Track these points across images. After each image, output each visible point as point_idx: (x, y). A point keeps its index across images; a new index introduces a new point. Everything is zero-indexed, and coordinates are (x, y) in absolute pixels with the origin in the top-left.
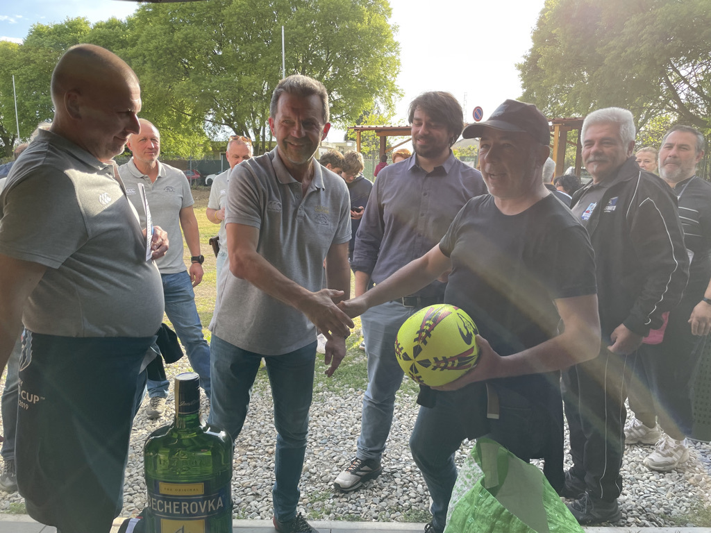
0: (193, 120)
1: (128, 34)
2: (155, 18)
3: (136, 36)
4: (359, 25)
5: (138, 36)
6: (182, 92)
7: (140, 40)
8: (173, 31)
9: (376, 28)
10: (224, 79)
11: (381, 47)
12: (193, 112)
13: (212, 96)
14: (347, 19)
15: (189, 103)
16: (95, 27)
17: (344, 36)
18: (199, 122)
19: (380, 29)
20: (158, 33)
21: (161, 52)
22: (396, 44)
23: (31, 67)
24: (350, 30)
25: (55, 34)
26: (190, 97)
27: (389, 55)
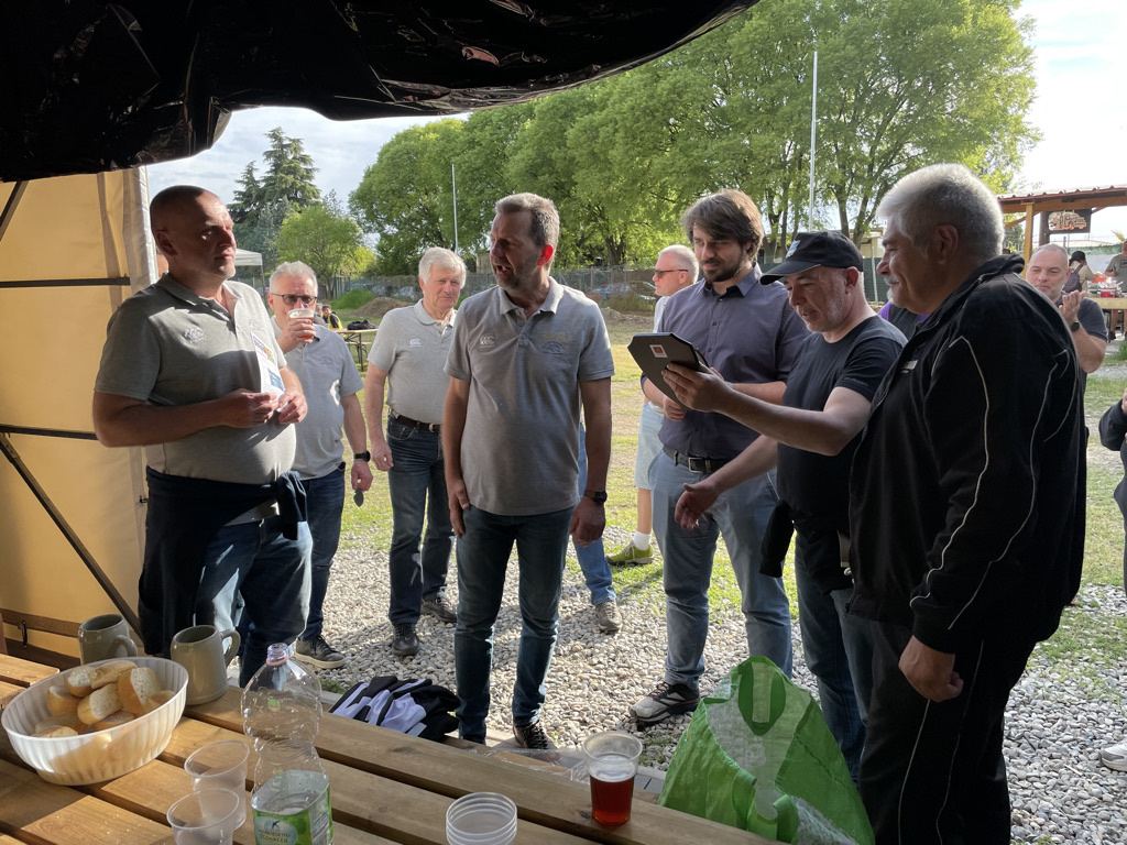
1: (596, 92)
3: (607, 94)
4: (955, 28)
5: (610, 94)
6: (664, 169)
7: (612, 100)
8: (658, 78)
9: (990, 30)
10: (724, 143)
11: (996, 61)
14: (935, 22)
15: (672, 185)
17: (926, 51)
19: (996, 30)
20: (635, 86)
21: (637, 113)
22: (1027, 53)
23: (476, 151)
24: (937, 40)
27: (1012, 71)
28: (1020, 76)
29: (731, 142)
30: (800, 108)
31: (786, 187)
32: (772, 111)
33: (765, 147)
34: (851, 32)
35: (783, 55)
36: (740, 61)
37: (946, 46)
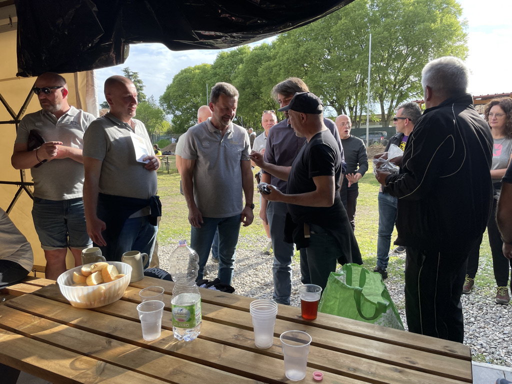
1: (272, 52)
2: (288, 40)
3: (277, 52)
4: (433, 24)
5: (278, 53)
7: (278, 55)
8: (299, 46)
9: (448, 26)
10: (329, 75)
11: (451, 39)
14: (423, 22)
16: (253, 50)
17: (420, 34)
19: (450, 26)
20: (289, 49)
21: (290, 61)
22: (465, 35)
23: (217, 78)
24: (425, 29)
25: (231, 56)
27: (458, 44)
28: (462, 46)
29: (333, 74)
30: (363, 59)
31: (356, 95)
32: (351, 61)
33: (348, 77)
34: (386, 26)
35: (355, 35)
36: (336, 38)
37: (429, 32)
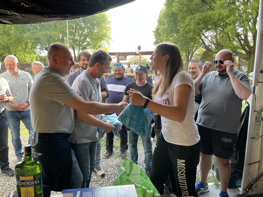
0: (31, 48)
6: (27, 37)
12: (32, 45)
13: (39, 39)
15: (30, 42)
18: (34, 49)
26: (30, 39)
29: (46, 33)
33: (55, 35)
